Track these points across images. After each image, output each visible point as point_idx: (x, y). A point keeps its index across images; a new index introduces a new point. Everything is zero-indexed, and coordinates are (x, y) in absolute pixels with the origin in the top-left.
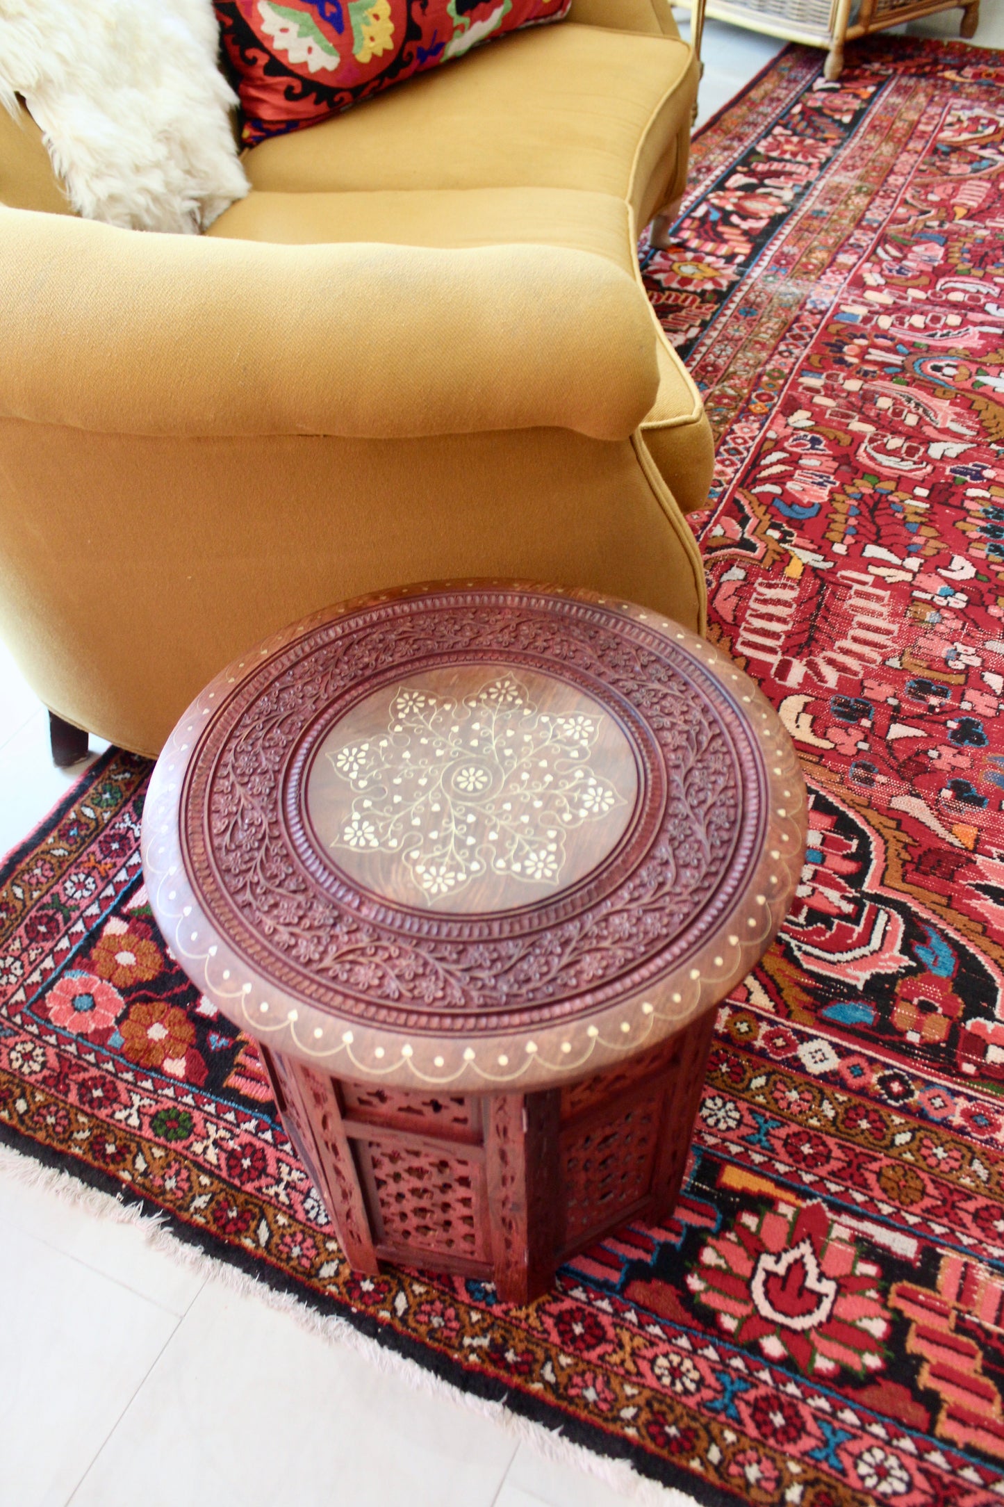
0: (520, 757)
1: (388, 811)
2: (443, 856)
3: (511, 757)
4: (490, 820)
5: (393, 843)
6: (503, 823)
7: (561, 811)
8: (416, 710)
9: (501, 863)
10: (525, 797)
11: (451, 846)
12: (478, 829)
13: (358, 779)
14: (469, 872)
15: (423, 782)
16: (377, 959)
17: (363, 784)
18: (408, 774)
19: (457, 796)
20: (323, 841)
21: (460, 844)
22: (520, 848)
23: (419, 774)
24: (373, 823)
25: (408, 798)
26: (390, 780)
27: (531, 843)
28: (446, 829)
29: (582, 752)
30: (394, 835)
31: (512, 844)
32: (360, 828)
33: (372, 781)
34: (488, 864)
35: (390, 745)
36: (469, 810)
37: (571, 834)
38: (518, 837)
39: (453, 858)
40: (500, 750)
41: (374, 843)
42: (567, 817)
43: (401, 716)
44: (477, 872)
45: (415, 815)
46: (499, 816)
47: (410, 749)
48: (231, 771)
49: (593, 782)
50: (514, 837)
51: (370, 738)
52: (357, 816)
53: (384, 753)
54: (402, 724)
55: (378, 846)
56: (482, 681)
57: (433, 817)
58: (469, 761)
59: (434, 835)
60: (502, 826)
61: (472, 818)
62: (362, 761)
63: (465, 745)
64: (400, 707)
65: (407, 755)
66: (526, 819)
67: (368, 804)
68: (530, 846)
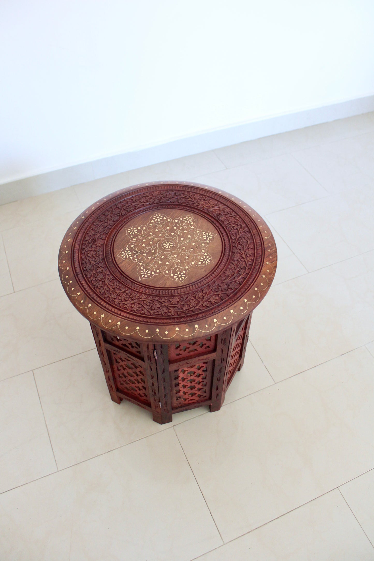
0: (150, 249)
1: (197, 241)
2: (184, 225)
3: (153, 250)
4: (167, 232)
7: (145, 230)
8: (179, 273)
9: (169, 220)
10: (154, 237)
11: (181, 228)
12: (172, 230)
13: (204, 253)
14: (179, 220)
15: (184, 248)
16: (209, 205)
17: (203, 251)
18: (188, 251)
19: (175, 241)
20: (219, 236)
21: (178, 228)
22: (161, 223)
23: (185, 251)
24: (202, 238)
25: (190, 243)
26: (194, 251)
27: (158, 224)
28: (181, 232)
29: (130, 246)
30: (197, 234)
31: (164, 224)
32: (207, 238)
33: (201, 251)
34: (172, 221)
35: (191, 262)
36: (172, 236)
37: (146, 224)
38: (161, 226)
39: (182, 224)
40: (155, 253)
41: (204, 233)
42: (144, 228)
43: (184, 272)
44: (176, 220)
45: (189, 238)
46: (164, 233)
47: (185, 259)
48: (247, 263)
49: (132, 236)
50: (162, 226)
51: (197, 266)
52: (208, 241)
53: (194, 259)
54: (185, 268)
55: (203, 232)
56: (152, 279)
57: (184, 237)
58: (167, 251)
59: (185, 231)
60: (164, 230)
61: (173, 234)
62: (202, 258)
63: (166, 257)
64: (184, 275)
65: (186, 257)
66: (157, 230)
67: (203, 244)
68: (159, 223)
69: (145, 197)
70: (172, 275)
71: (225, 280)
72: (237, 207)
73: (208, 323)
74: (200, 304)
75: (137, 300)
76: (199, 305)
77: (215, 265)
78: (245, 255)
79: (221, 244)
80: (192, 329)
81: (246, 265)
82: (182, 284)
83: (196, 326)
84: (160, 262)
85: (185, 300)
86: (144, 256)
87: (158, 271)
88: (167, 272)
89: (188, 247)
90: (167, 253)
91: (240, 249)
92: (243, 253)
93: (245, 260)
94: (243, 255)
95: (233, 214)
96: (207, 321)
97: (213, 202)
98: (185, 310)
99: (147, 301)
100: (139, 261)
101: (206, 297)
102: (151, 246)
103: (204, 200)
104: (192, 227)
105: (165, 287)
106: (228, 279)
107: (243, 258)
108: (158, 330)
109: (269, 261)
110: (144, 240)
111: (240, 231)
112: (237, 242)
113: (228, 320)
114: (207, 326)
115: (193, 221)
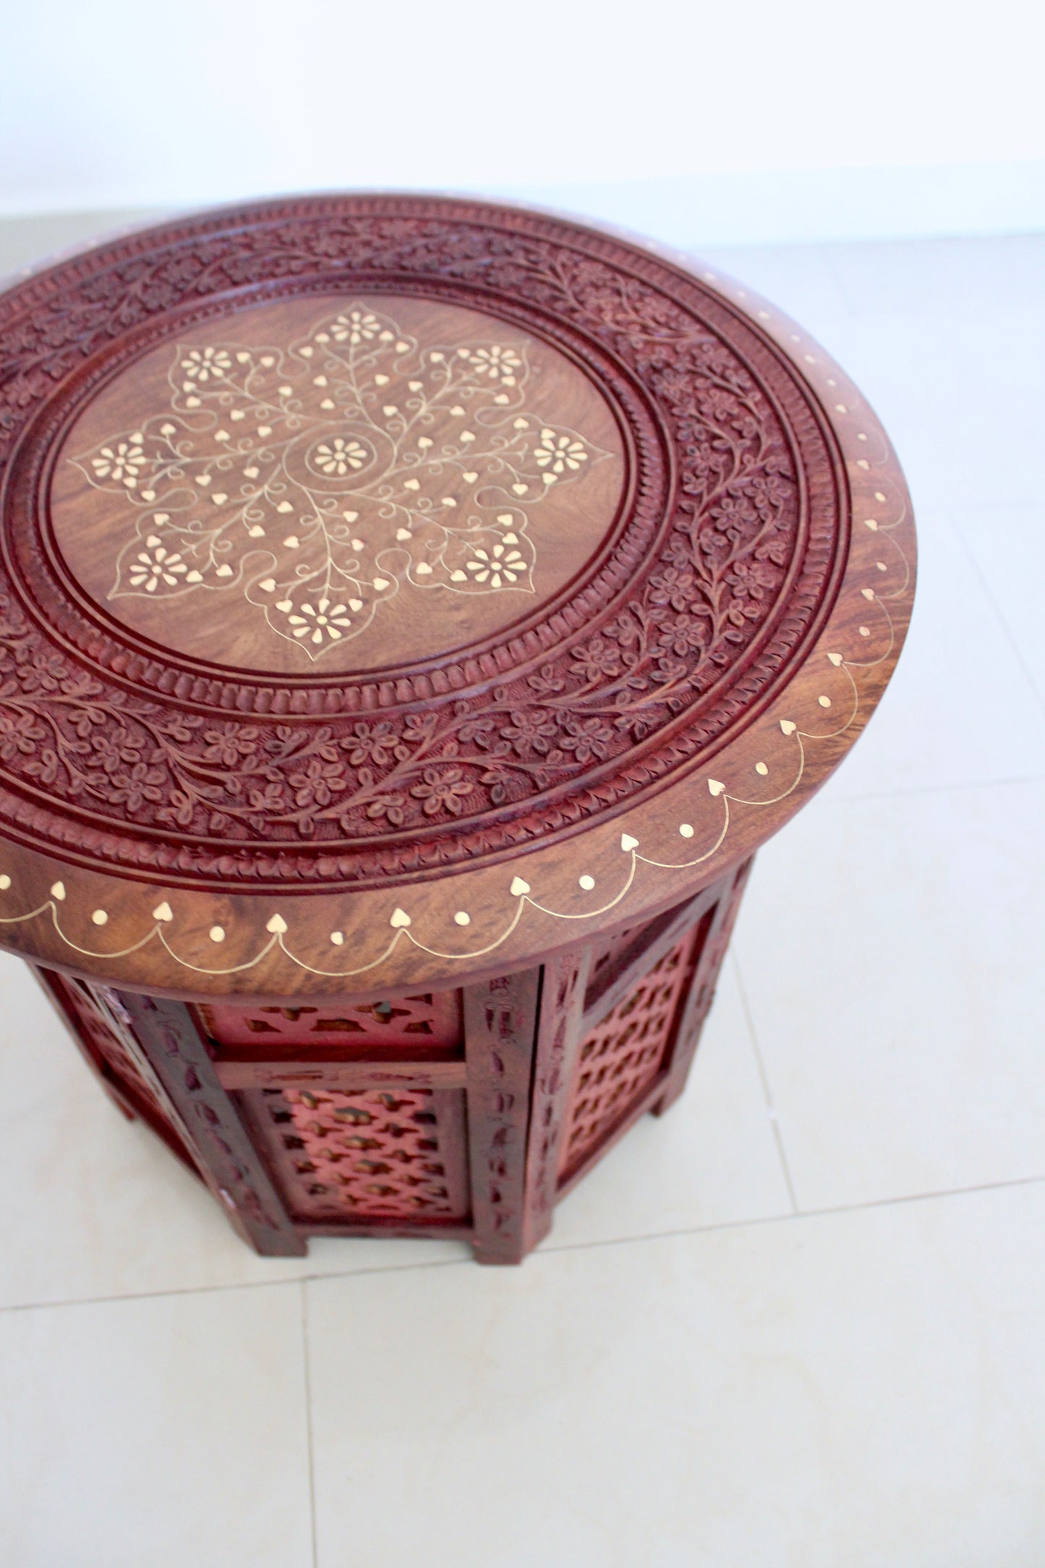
0: (246, 457)
1: (497, 466)
2: (466, 384)
3: (255, 463)
4: (364, 399)
5: (520, 424)
6: (354, 389)
7: (266, 371)
8: (324, 604)
9: (402, 347)
10: (291, 407)
11: (447, 389)
12: (397, 393)
13: (505, 530)
14: (448, 355)
15: (413, 485)
16: (633, 317)
17: (506, 520)
18: (425, 505)
19: (384, 445)
20: (620, 465)
21: (430, 388)
22: (359, 355)
23: (410, 500)
24: (530, 456)
25: (454, 471)
27: (344, 354)
28: (433, 412)
29: (154, 428)
30: (513, 432)
31: (369, 361)
32: (555, 460)
33: (490, 519)
34: (417, 354)
35: (416, 561)
36: (382, 419)
37: (283, 344)
38: (350, 366)
39: (456, 377)
40: (258, 482)
41: (547, 434)
42: (268, 362)
43: (356, 605)
44: (439, 352)
45: (461, 446)
46: (352, 398)
47: (393, 541)
48: (716, 633)
49: (188, 387)
50: (357, 369)
51: (441, 589)
52: (549, 479)
53: (438, 553)
54: (371, 590)
55: (545, 427)
56: (172, 604)
57: (440, 433)
58: (321, 485)
59: (457, 411)
60: (359, 385)
61: (390, 410)
62: (482, 555)
63: (302, 509)
64: (345, 622)
65: (403, 535)
66: (321, 381)
67: (520, 489)
68: (347, 352)
69: (344, 234)
70: (285, 606)
71: (556, 694)
72: (771, 351)
73: (355, 922)
74: (358, 799)
75: (42, 695)
76: (349, 803)
77: (536, 603)
78: (723, 585)
79: (615, 503)
80: (246, 932)
81: (708, 644)
82: (313, 663)
83: (277, 925)
84: (257, 532)
85: (284, 754)
86: (197, 486)
87: (225, 571)
88: (269, 585)
89: (432, 488)
90: (312, 494)
91: (706, 550)
92: (716, 575)
93: (710, 612)
94: (714, 584)
95: (734, 379)
96: (347, 911)
97: (655, 308)
98: (256, 813)
99: (91, 713)
100: (162, 505)
101: (408, 764)
102: (258, 445)
103: (618, 293)
104: (502, 399)
105: (217, 661)
106: (576, 694)
107: (706, 600)
108: (58, 891)
109: (851, 648)
110: (237, 415)
111: (742, 462)
112: (706, 515)
113: (474, 936)
114: (337, 938)
115: (518, 373)
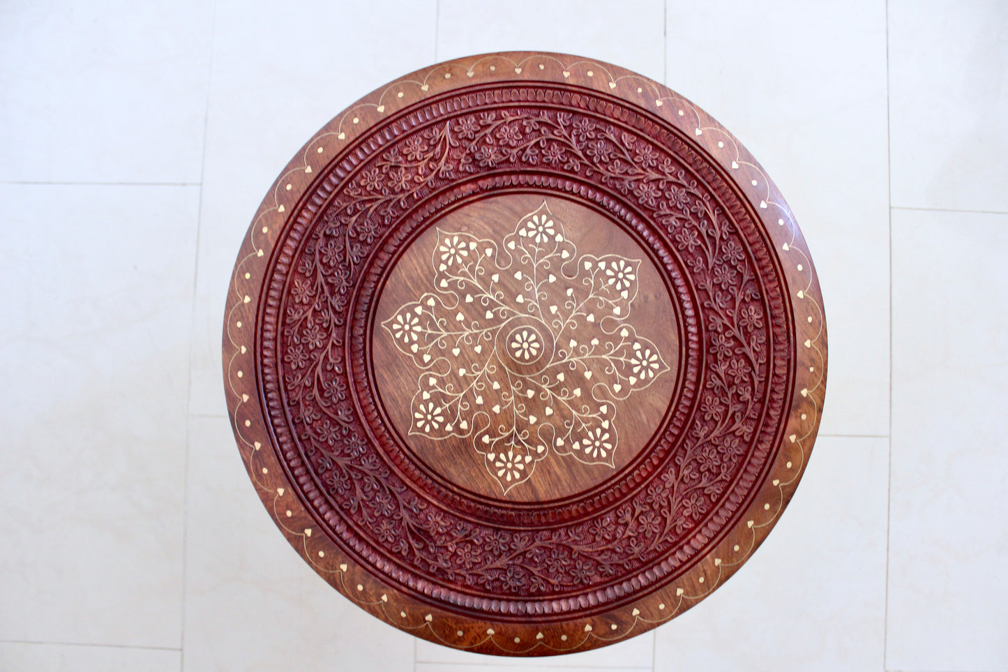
0: (517, 397)
1: (546, 264)
2: (472, 269)
3: (523, 391)
4: (476, 327)
5: (512, 245)
6: (466, 334)
7: (442, 382)
9: (431, 302)
10: (476, 369)
11: (476, 282)
12: (474, 309)
13: (596, 266)
14: (443, 276)
15: (554, 309)
16: (422, 164)
17: (588, 265)
18: (570, 305)
19: (519, 321)
20: (553, 199)
21: (473, 290)
22: (433, 326)
23: (565, 312)
24: (541, 245)
25: (546, 287)
26: (576, 289)
27: (431, 337)
28: (494, 291)
29: (485, 448)
30: (519, 250)
31: (441, 323)
32: (545, 233)
33: (585, 273)
34: (439, 294)
35: (611, 314)
36: (497, 320)
37: (418, 372)
38: (444, 333)
39: (464, 274)
40: (538, 390)
41: (523, 233)
42: (433, 381)
43: (637, 346)
44: (439, 281)
45: (525, 280)
46: (475, 336)
47: (595, 325)
48: (679, 182)
49: (449, 428)
50: (447, 330)
51: (632, 305)
52: (559, 238)
53: (607, 303)
54: (627, 339)
55: (518, 233)
56: (623, 436)
57: (514, 290)
58: (546, 358)
59: (496, 278)
60: (464, 330)
61: (489, 315)
62: (611, 281)
63: (565, 368)
64: (648, 352)
65: (591, 318)
66: (456, 352)
67: (565, 254)
68: (429, 334)
70: (633, 380)
71: (706, 262)
72: (465, 94)
73: (808, 362)
74: (752, 356)
75: (672, 496)
76: (753, 360)
77: (648, 260)
78: (648, 170)
79: (584, 209)
80: (805, 406)
81: (684, 186)
82: (670, 369)
83: (804, 392)
84: (578, 392)
85: (723, 385)
86: (537, 423)
87: (604, 409)
88: (617, 388)
89: (557, 299)
90: (552, 363)
91: (623, 172)
92: (640, 171)
93: (665, 181)
94: (647, 174)
95: (489, 121)
96: (803, 364)
97: (416, 147)
98: (752, 399)
99: (686, 472)
100: (549, 442)
101: (736, 332)
102: (508, 389)
103: (395, 168)
104: (488, 252)
105: (664, 414)
106: (707, 252)
107: (656, 181)
108: (776, 483)
110: (479, 401)
111: (560, 136)
112: (598, 165)
113: (816, 315)
114: (812, 369)
115: (465, 240)
